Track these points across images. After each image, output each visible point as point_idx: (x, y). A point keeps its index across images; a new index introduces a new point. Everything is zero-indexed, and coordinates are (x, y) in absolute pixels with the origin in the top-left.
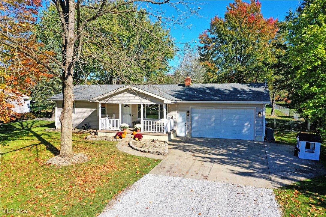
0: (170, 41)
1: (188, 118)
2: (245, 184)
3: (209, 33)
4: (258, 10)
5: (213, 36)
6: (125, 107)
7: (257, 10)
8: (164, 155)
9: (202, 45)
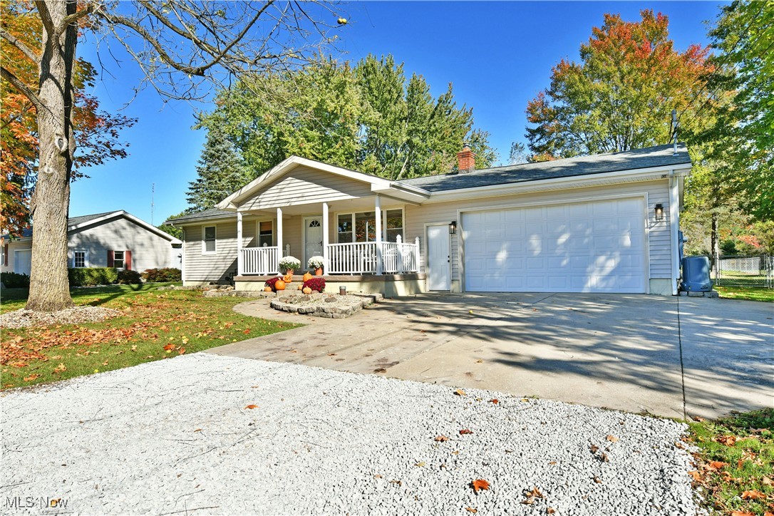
0: (477, 139)
1: (454, 240)
2: (537, 393)
3: (549, 98)
4: (661, 31)
5: (560, 104)
6: (311, 226)
7: (657, 34)
8: (333, 317)
9: (535, 126)
